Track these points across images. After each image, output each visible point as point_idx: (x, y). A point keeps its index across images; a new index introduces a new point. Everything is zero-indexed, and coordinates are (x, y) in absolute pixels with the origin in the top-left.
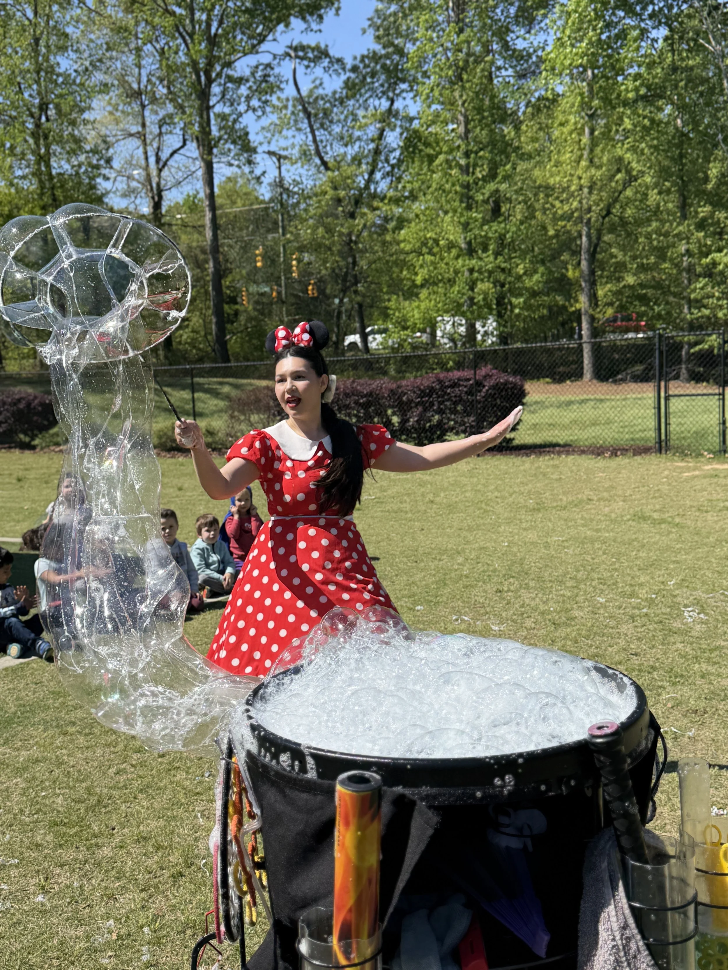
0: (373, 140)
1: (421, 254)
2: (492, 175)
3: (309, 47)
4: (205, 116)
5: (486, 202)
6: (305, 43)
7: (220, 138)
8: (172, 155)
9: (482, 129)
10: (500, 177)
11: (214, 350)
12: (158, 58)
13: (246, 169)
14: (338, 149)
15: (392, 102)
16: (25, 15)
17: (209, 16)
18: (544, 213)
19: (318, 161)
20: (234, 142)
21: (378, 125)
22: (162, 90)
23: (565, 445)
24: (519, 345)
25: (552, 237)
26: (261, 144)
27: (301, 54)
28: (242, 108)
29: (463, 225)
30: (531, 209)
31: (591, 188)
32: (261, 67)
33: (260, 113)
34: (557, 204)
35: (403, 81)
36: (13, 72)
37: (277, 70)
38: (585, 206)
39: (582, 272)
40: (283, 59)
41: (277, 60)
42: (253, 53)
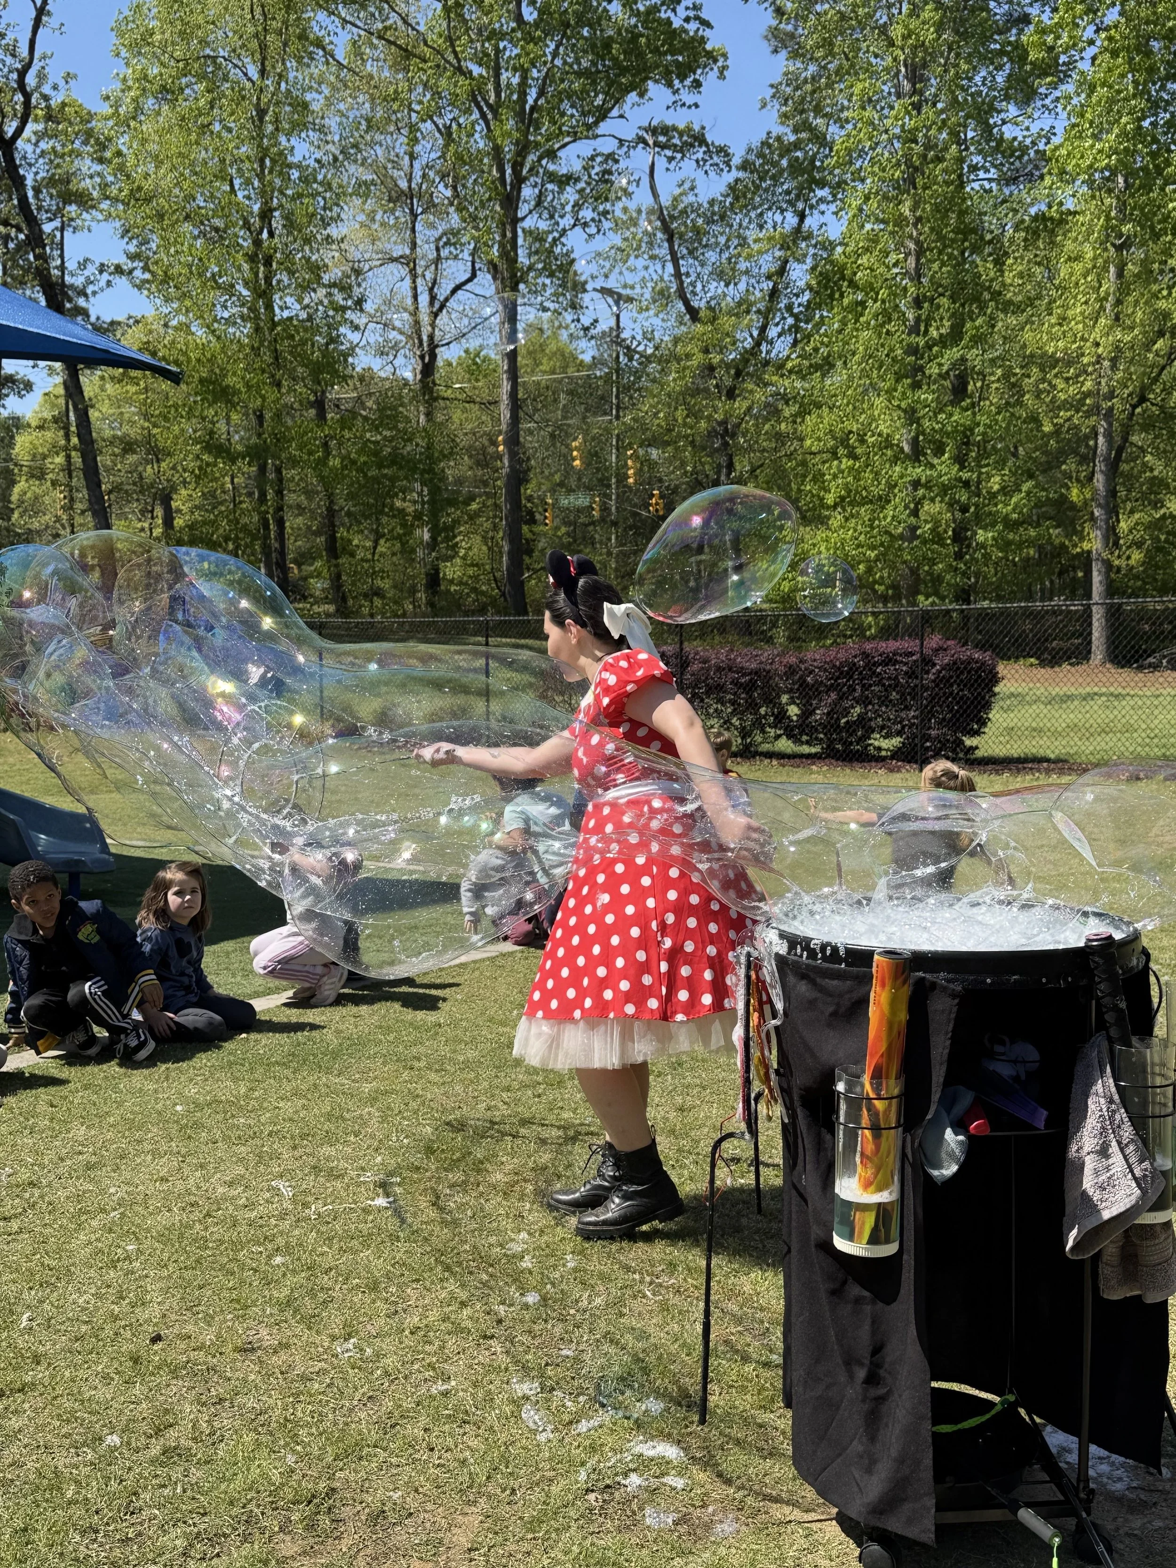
0: (769, 277)
1: (835, 455)
2: (955, 336)
3: (675, 128)
4: (509, 235)
5: (944, 376)
6: (669, 123)
7: (531, 268)
8: (454, 291)
9: (943, 264)
10: (967, 338)
11: (503, 594)
12: (441, 141)
13: (568, 316)
14: (715, 288)
15: (802, 216)
16: (246, 74)
17: (524, 78)
18: (1038, 397)
19: (681, 306)
20: (552, 275)
21: (778, 254)
22: (443, 192)
23: (1057, 761)
24: (986, 604)
25: (1050, 435)
26: (593, 277)
27: (662, 139)
28: (566, 222)
29: (905, 411)
30: (1016, 389)
31: (1114, 361)
32: (599, 159)
33: (593, 230)
34: (1060, 384)
35: (822, 184)
36: (223, 161)
37: (622, 165)
38: (1104, 389)
39: (1095, 491)
40: (634, 148)
41: (625, 149)
42: (587, 138)
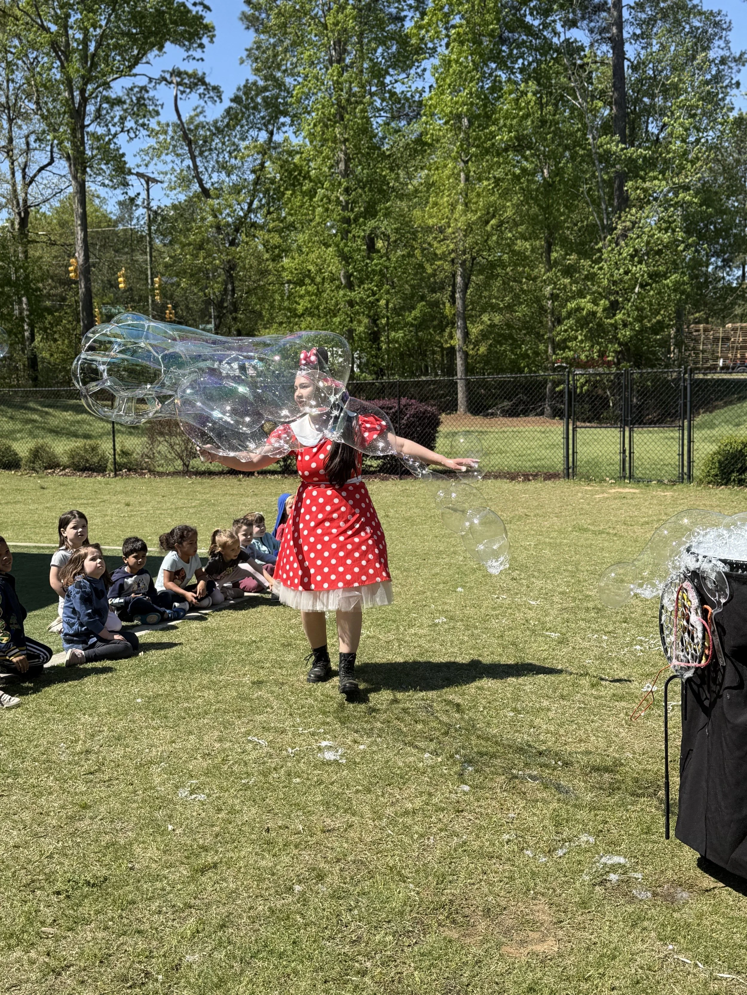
0: (253, 172)
1: (303, 284)
3: (186, 73)
4: (79, 136)
6: (182, 69)
7: (94, 158)
8: (40, 171)
9: (363, 167)
10: (380, 214)
14: (217, 176)
15: (272, 134)
17: (87, 35)
18: (422, 252)
19: (198, 188)
20: (108, 163)
21: (259, 157)
26: (137, 166)
27: (177, 79)
28: (116, 129)
31: (467, 231)
32: (136, 90)
33: (132, 135)
34: (435, 244)
35: (285, 114)
37: (151, 93)
38: (461, 248)
39: (457, 310)
40: (159, 83)
41: (153, 84)
42: (129, 75)
